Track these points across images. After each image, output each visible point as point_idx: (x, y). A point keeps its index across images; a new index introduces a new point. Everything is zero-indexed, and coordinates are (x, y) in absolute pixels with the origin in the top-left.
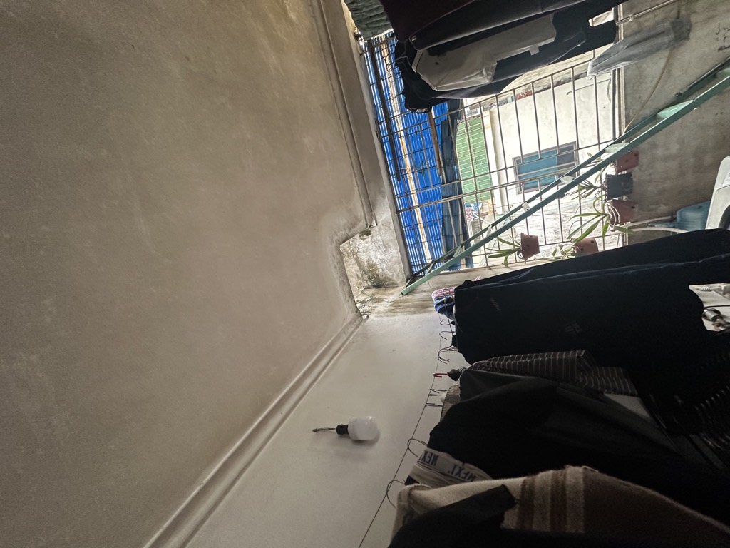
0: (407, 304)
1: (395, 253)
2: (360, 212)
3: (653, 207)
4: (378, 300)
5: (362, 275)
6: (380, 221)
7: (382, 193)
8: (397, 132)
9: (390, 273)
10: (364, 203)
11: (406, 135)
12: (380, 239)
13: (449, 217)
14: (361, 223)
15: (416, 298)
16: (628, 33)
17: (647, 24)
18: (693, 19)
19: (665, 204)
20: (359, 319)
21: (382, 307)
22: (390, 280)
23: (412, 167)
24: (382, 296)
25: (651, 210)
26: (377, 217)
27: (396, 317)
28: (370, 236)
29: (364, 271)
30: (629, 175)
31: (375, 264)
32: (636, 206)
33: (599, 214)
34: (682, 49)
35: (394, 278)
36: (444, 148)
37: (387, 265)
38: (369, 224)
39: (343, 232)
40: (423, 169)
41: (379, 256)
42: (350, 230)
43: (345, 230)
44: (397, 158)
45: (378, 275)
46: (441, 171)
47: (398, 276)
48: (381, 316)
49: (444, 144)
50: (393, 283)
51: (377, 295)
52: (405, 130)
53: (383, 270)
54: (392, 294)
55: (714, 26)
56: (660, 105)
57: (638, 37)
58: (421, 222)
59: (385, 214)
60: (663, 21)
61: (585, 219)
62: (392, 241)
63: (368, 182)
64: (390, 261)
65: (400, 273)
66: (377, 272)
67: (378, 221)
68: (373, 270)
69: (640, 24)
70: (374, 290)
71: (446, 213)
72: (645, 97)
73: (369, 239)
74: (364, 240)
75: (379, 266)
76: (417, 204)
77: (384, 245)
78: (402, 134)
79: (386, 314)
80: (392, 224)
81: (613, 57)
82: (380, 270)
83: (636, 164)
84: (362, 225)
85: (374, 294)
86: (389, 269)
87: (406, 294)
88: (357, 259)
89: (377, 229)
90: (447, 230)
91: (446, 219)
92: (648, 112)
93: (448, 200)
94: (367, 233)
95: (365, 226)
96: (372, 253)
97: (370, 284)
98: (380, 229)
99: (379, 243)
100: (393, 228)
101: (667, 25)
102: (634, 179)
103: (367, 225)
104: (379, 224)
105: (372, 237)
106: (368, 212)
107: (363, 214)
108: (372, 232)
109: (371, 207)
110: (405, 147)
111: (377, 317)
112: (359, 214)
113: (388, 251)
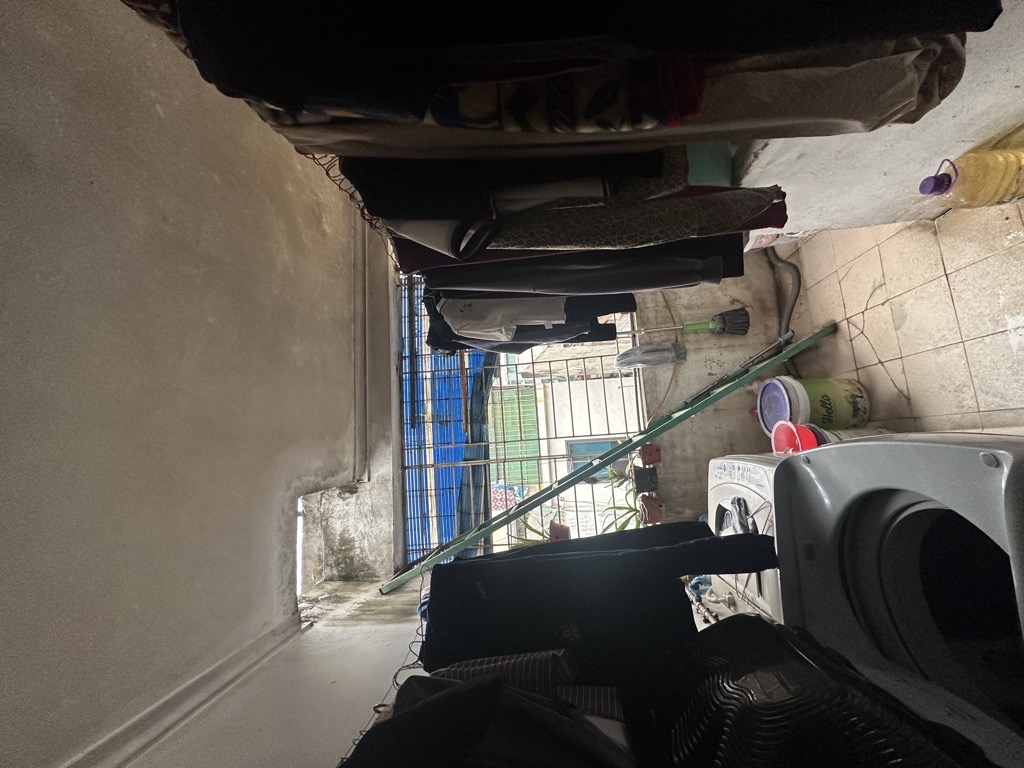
0: (384, 608)
1: (386, 526)
2: (349, 458)
3: (680, 509)
4: (338, 600)
5: (327, 555)
6: (375, 476)
7: (386, 439)
8: (422, 372)
9: (371, 558)
10: (358, 446)
11: (433, 378)
12: (369, 501)
13: (468, 485)
14: (346, 473)
15: (400, 600)
16: (643, 341)
17: (656, 340)
18: (687, 346)
19: (689, 508)
20: (294, 629)
21: (342, 610)
22: (369, 568)
23: (433, 416)
24: (348, 594)
25: (678, 513)
26: (372, 469)
27: (359, 627)
28: (355, 495)
29: (332, 549)
30: (654, 469)
31: (352, 540)
32: (663, 504)
33: (631, 509)
34: (683, 366)
35: (377, 566)
36: (474, 402)
37: (370, 543)
38: (357, 478)
39: (313, 479)
40: (447, 422)
41: (361, 527)
42: (325, 478)
43: (317, 476)
44: (416, 403)
45: (352, 559)
46: (467, 427)
47: (382, 562)
48: (334, 625)
49: (474, 398)
50: (373, 575)
51: (342, 591)
52: (433, 372)
53: (362, 551)
54: (366, 591)
55: (702, 356)
56: (673, 408)
57: (650, 347)
58: (433, 488)
59: (384, 467)
60: (667, 341)
61: (620, 513)
62: (386, 507)
63: (371, 421)
64: (375, 538)
65: (387, 559)
66: (352, 554)
67: (372, 474)
68: (346, 550)
69: (650, 338)
70: (339, 583)
71: (465, 481)
72: (661, 398)
73: (353, 499)
74: (344, 499)
75: (357, 544)
76: (432, 463)
77: (372, 512)
78: (429, 375)
79: (345, 623)
80: (391, 482)
81: (632, 358)
82: (358, 551)
83: (659, 460)
84: (346, 475)
85: (336, 590)
86: (372, 551)
87: (387, 593)
88: (325, 529)
89: (368, 486)
90: (464, 504)
91: (465, 488)
92: (664, 412)
93: (470, 464)
94: (353, 490)
95: (351, 479)
96: (352, 522)
97: (335, 572)
98: (372, 488)
99: (367, 507)
100: (391, 488)
101: (669, 345)
102: (659, 476)
103: (354, 477)
104: (372, 480)
105: (358, 497)
106: (361, 461)
107: (352, 461)
108: (359, 490)
109: (366, 455)
110: (429, 391)
111: (327, 625)
112: (346, 460)
113: (376, 522)
